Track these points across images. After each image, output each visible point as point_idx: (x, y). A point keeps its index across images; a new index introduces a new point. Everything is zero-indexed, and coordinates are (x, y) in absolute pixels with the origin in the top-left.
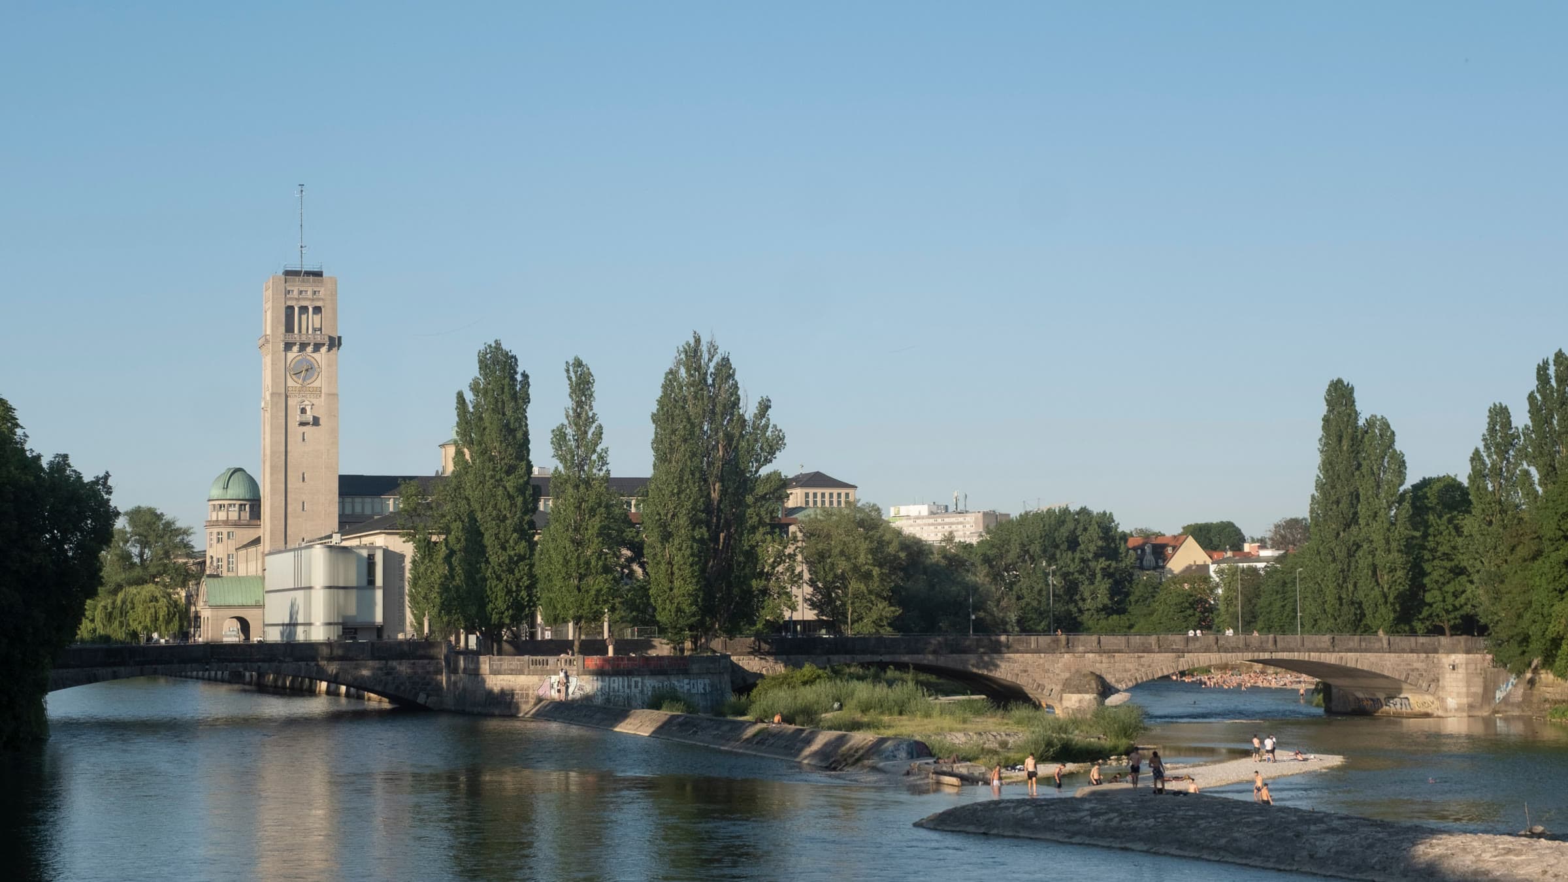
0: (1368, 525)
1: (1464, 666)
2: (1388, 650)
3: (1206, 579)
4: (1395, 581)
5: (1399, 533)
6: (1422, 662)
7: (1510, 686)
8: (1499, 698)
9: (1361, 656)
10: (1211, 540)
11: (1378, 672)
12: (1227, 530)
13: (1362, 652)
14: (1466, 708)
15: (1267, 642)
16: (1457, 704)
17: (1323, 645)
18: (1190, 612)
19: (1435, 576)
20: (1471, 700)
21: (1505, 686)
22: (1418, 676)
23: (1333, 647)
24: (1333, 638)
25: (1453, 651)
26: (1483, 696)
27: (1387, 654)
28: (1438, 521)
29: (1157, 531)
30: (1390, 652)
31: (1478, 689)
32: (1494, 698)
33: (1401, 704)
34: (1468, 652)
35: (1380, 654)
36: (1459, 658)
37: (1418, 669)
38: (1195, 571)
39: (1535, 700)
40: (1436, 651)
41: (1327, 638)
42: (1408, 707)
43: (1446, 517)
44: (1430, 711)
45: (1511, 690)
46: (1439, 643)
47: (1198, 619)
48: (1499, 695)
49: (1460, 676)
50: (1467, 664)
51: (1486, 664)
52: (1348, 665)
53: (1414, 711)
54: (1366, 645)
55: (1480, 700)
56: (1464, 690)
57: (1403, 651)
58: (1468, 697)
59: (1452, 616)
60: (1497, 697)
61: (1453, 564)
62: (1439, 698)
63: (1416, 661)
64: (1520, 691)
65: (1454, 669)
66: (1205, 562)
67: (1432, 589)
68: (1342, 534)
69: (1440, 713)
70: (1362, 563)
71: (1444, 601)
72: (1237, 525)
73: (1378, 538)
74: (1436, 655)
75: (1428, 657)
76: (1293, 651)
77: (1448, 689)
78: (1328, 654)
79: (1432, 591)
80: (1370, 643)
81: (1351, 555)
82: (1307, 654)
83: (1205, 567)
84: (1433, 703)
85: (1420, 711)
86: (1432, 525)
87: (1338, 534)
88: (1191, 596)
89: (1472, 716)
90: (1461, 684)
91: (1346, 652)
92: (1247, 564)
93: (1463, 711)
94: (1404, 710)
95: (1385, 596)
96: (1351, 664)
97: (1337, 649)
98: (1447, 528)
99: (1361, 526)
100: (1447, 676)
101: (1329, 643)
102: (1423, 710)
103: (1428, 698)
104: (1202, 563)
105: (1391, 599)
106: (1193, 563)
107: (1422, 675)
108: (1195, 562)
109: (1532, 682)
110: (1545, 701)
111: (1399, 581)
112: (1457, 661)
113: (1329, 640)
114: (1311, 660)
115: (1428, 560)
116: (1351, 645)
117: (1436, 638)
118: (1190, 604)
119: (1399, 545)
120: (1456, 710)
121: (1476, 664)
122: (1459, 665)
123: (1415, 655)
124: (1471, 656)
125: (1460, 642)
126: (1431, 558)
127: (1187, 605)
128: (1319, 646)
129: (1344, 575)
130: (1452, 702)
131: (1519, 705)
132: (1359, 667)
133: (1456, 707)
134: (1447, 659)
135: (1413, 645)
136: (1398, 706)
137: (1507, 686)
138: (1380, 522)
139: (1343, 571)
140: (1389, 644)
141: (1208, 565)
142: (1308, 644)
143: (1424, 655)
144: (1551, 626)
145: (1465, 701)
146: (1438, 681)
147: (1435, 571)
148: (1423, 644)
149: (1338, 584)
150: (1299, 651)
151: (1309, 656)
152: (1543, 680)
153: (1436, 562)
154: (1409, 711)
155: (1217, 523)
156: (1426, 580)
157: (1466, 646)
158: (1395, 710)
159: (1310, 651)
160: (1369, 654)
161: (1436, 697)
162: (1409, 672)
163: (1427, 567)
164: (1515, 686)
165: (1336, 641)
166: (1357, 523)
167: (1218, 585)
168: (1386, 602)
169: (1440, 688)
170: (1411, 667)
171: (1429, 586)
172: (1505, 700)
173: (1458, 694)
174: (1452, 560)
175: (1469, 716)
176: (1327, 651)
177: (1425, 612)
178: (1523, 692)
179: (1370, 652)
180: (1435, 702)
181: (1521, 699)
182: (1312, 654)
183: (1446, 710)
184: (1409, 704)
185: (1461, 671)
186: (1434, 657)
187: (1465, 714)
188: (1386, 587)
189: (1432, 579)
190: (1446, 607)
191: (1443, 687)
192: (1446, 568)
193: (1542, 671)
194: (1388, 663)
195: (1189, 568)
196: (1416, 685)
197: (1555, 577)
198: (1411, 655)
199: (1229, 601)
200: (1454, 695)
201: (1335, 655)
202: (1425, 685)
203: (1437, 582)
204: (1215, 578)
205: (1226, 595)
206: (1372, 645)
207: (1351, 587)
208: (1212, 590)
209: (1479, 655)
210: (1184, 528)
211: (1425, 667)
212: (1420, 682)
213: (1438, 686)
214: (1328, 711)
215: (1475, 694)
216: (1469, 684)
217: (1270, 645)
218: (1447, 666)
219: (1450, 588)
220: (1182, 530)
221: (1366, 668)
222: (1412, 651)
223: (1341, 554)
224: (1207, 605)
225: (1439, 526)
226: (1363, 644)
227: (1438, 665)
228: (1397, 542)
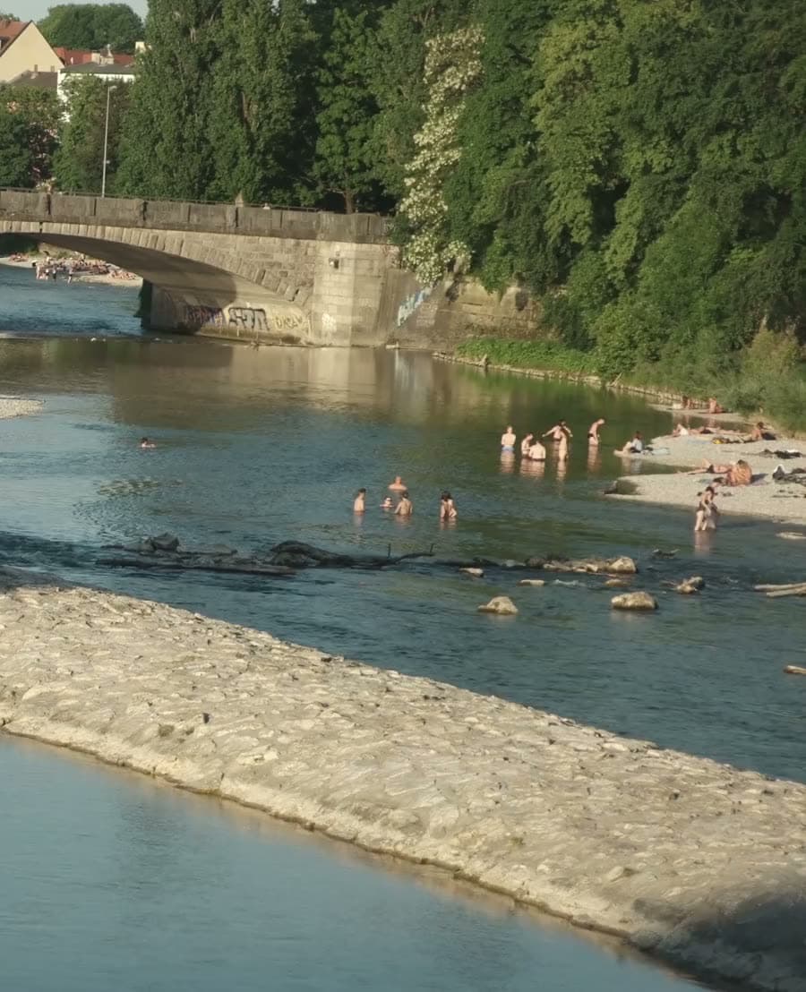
0: (235, 18)
1: (352, 263)
2: (233, 230)
3: (48, 97)
4: (269, 117)
5: (282, 35)
6: (289, 251)
7: (420, 300)
8: (402, 319)
9: (187, 236)
10: (92, 33)
11: (214, 264)
12: (121, 17)
13: (190, 230)
14: (350, 332)
15: (36, 204)
16: (337, 324)
17: (127, 216)
18: (14, 149)
19: (335, 112)
20: (358, 319)
21: (412, 299)
22: (278, 275)
23: (144, 219)
24: (145, 204)
25: (338, 237)
26: (378, 314)
27: (231, 236)
28: (349, 19)
29: (8, 13)
30: (236, 233)
31: (371, 301)
32: (395, 317)
33: (253, 320)
34: (361, 240)
35: (220, 236)
36: (346, 249)
37: (280, 265)
38: (36, 82)
39: (453, 325)
40: (312, 236)
41: (135, 203)
42: (263, 325)
43: (361, 17)
44: (294, 333)
45: (419, 306)
46: (318, 222)
47: (26, 162)
48: (403, 313)
49: (345, 279)
50: (357, 260)
51: (388, 262)
52: (167, 251)
53: (271, 332)
54: (198, 220)
55: (372, 320)
56: (349, 302)
57: (259, 233)
58: (353, 315)
59: (357, 177)
60: (400, 316)
61: (365, 93)
62: (310, 313)
63: (279, 250)
64: (433, 309)
65: (336, 265)
66: (53, 67)
67: (328, 132)
68: (193, 31)
69: (311, 337)
70: (220, 83)
71: (345, 153)
72: (135, 11)
73: (247, 42)
74: (312, 243)
75: (298, 244)
76: (77, 222)
77: (326, 299)
78: (134, 231)
79: (329, 137)
80: (205, 216)
81: (203, 66)
82: (100, 228)
83: (52, 76)
84: (300, 321)
85: (281, 334)
86: (338, 26)
87: (186, 32)
88: (19, 123)
89: (358, 346)
90: (346, 292)
91: (165, 229)
92: (114, 76)
93: (345, 337)
94: (257, 329)
95: (251, 140)
96: (171, 249)
97: (149, 223)
98: (363, 32)
99: (224, 21)
100: (326, 277)
101: (137, 213)
102: (285, 331)
103: (295, 312)
104: (47, 69)
105: (261, 145)
106: (32, 69)
107: (286, 273)
108: (36, 67)
109: (451, 295)
110: (468, 327)
111: (275, 117)
112: (342, 255)
113: (138, 207)
114: (106, 238)
115: (326, 85)
116: (174, 217)
117: (314, 214)
118: (16, 135)
119: (282, 56)
120: (334, 334)
121: (372, 261)
122: (346, 261)
123: (277, 239)
124: (365, 247)
125: (350, 224)
126: (331, 80)
127: (10, 137)
128: (121, 215)
129: (190, 102)
130: (329, 321)
131: (428, 332)
132: (184, 254)
133: (335, 329)
134: (328, 250)
135: (276, 224)
136: (249, 323)
137: (416, 300)
138: (252, 16)
139: (189, 92)
140: (237, 219)
141: (57, 73)
142: (103, 212)
143: (292, 241)
144: (478, 206)
145: (348, 320)
146: (312, 285)
147: (336, 103)
148: (292, 222)
149: (179, 114)
150: (87, 223)
151: (103, 231)
152: (468, 293)
153: (339, 89)
154: (264, 331)
155: (105, 6)
156: (320, 118)
157: (358, 229)
158: (243, 328)
159: (104, 223)
160: (201, 235)
161: (306, 311)
162: (265, 267)
163: (325, 97)
164: (426, 299)
165: (150, 211)
166: (219, 14)
167: (64, 109)
168: (251, 151)
169: (313, 298)
170: (269, 260)
171: (324, 128)
172: (409, 322)
173: (340, 308)
174: (365, 88)
175: (353, 346)
176: (133, 225)
177: (317, 170)
178: (437, 312)
179: (204, 231)
180: (304, 320)
181: (433, 322)
182: (108, 229)
183: (319, 334)
184: (265, 320)
185: (348, 270)
186: (308, 246)
187: (347, 342)
188: (254, 125)
189: (330, 117)
190: (348, 164)
191: (319, 296)
192: (353, 99)
193: (468, 279)
194: (232, 250)
195: (25, 77)
196: (275, 290)
197: (493, 125)
198: (272, 239)
199: (77, 134)
200: (333, 309)
201: (146, 232)
202: (289, 291)
203: (339, 122)
204: (62, 96)
205: (75, 126)
206: (209, 219)
207: (199, 121)
208: (56, 116)
209: (378, 247)
210: (51, 11)
211: (292, 261)
212: (282, 285)
213: (310, 294)
214: (146, 325)
215: (366, 310)
216: (356, 293)
217: (40, 210)
218: (326, 261)
219: (355, 133)
220: (48, 14)
221: (194, 257)
222: (272, 234)
223: (188, 65)
224: (45, 140)
225: (349, 28)
226: (194, 218)
227: (312, 259)
228: (277, 52)
